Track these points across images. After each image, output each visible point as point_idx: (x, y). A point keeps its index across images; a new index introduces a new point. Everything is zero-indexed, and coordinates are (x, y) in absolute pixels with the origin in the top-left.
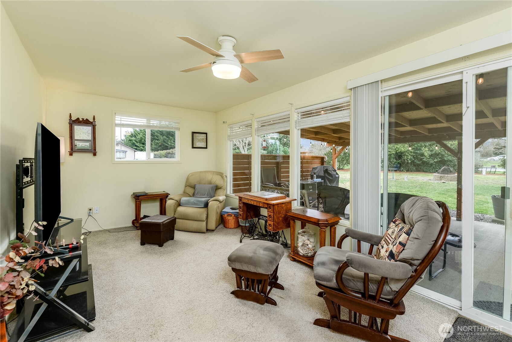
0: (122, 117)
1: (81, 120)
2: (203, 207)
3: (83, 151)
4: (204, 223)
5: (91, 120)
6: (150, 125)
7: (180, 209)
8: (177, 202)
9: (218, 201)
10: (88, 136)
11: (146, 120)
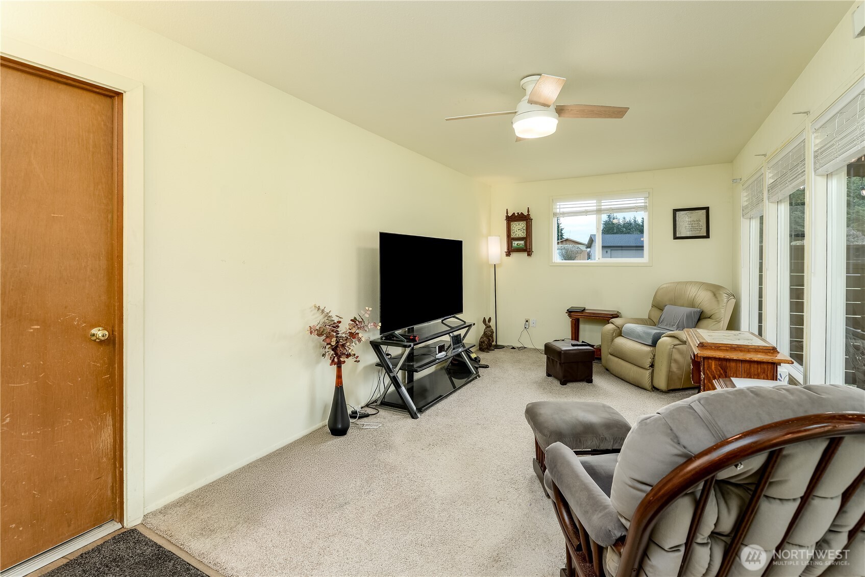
0: (561, 204)
1: (516, 215)
2: (651, 344)
3: (519, 250)
4: (647, 373)
5: (526, 213)
6: (600, 207)
7: (620, 341)
8: (617, 328)
9: (678, 338)
10: (523, 232)
11: (595, 201)
